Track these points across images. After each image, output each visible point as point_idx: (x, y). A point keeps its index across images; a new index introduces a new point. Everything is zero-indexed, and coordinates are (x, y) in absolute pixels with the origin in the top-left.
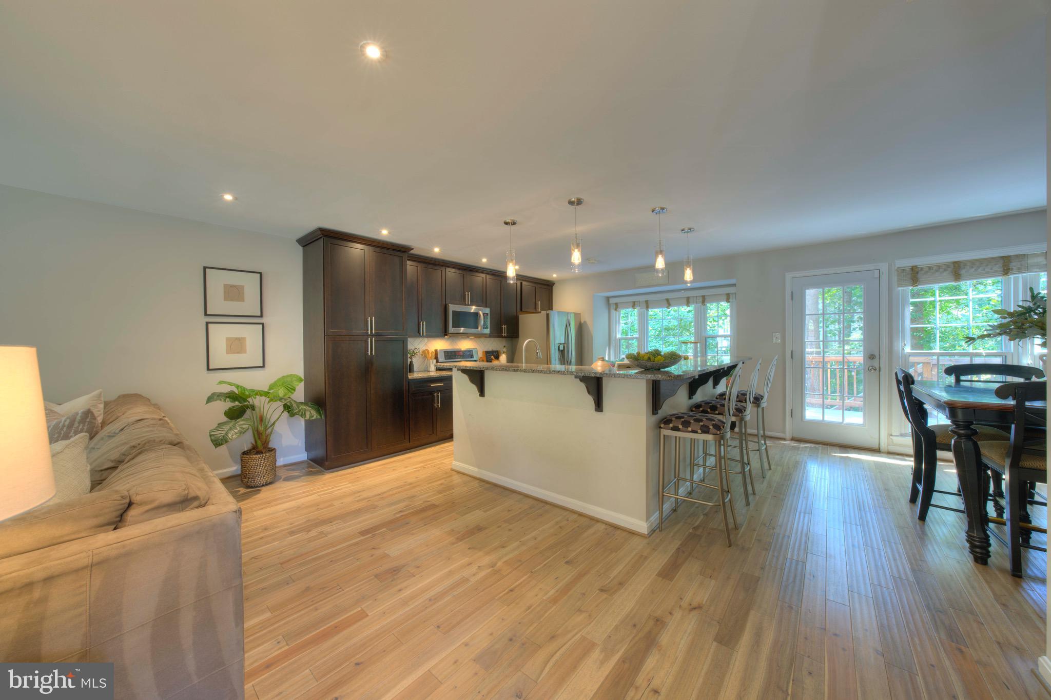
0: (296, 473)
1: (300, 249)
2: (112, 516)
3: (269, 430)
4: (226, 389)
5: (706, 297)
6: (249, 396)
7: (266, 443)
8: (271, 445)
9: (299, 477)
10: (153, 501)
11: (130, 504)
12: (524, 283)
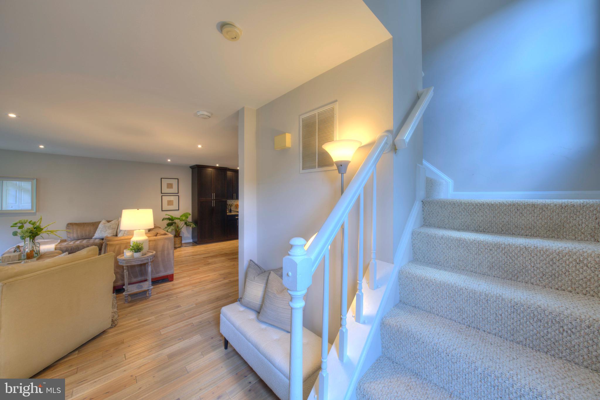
0: (188, 245)
1: (191, 171)
2: (155, 235)
3: (180, 230)
4: (167, 217)
6: (174, 219)
7: (179, 234)
8: (180, 235)
9: (189, 246)
10: (160, 233)
11: (157, 233)
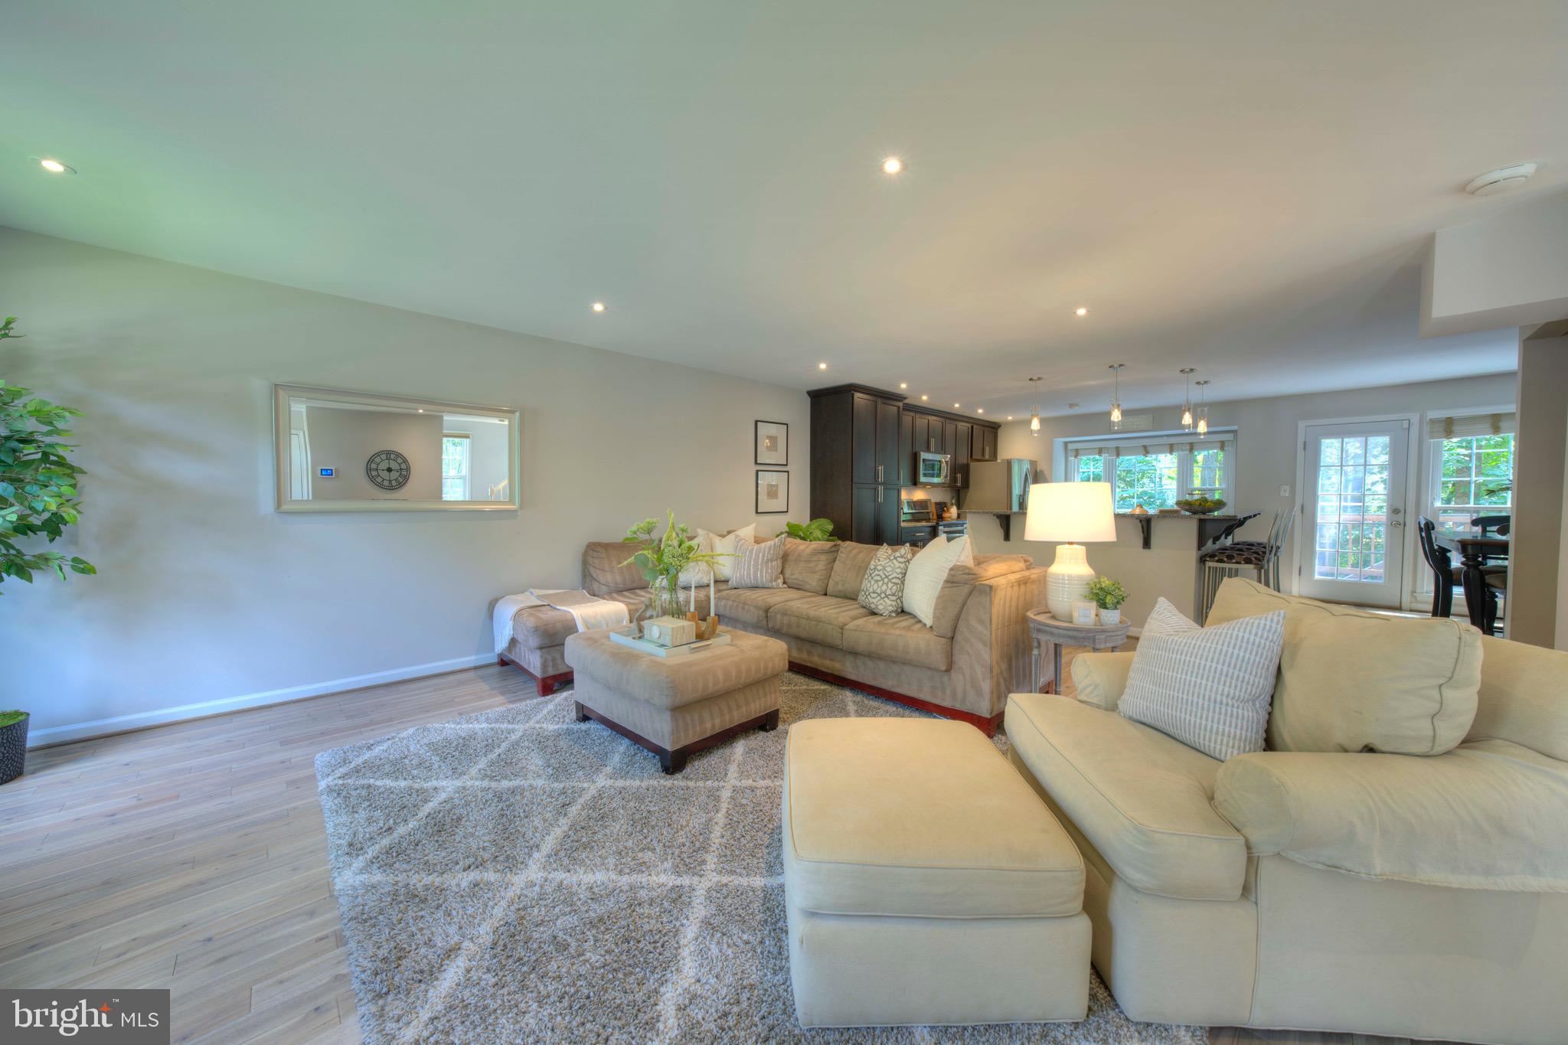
1: (808, 400)
5: (1194, 445)
12: (975, 426)
